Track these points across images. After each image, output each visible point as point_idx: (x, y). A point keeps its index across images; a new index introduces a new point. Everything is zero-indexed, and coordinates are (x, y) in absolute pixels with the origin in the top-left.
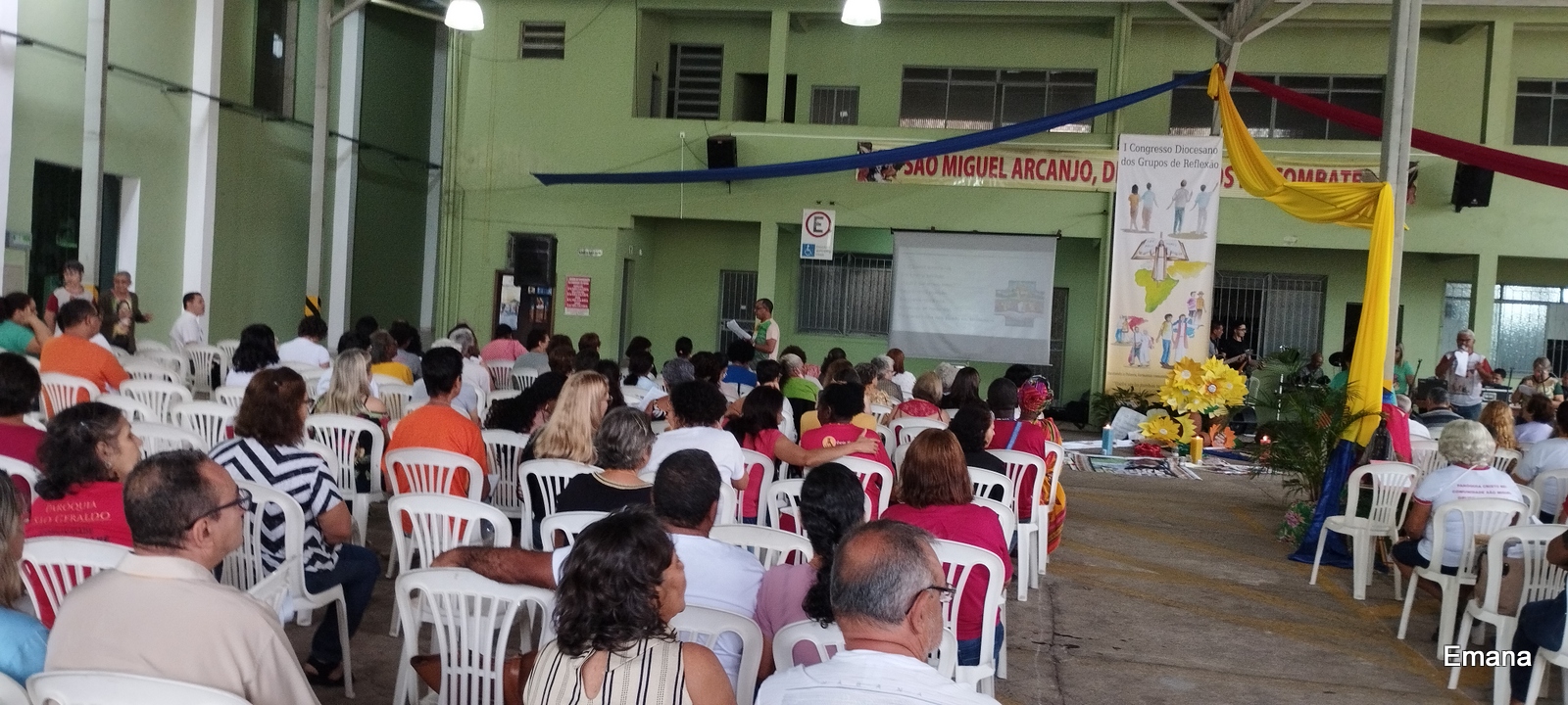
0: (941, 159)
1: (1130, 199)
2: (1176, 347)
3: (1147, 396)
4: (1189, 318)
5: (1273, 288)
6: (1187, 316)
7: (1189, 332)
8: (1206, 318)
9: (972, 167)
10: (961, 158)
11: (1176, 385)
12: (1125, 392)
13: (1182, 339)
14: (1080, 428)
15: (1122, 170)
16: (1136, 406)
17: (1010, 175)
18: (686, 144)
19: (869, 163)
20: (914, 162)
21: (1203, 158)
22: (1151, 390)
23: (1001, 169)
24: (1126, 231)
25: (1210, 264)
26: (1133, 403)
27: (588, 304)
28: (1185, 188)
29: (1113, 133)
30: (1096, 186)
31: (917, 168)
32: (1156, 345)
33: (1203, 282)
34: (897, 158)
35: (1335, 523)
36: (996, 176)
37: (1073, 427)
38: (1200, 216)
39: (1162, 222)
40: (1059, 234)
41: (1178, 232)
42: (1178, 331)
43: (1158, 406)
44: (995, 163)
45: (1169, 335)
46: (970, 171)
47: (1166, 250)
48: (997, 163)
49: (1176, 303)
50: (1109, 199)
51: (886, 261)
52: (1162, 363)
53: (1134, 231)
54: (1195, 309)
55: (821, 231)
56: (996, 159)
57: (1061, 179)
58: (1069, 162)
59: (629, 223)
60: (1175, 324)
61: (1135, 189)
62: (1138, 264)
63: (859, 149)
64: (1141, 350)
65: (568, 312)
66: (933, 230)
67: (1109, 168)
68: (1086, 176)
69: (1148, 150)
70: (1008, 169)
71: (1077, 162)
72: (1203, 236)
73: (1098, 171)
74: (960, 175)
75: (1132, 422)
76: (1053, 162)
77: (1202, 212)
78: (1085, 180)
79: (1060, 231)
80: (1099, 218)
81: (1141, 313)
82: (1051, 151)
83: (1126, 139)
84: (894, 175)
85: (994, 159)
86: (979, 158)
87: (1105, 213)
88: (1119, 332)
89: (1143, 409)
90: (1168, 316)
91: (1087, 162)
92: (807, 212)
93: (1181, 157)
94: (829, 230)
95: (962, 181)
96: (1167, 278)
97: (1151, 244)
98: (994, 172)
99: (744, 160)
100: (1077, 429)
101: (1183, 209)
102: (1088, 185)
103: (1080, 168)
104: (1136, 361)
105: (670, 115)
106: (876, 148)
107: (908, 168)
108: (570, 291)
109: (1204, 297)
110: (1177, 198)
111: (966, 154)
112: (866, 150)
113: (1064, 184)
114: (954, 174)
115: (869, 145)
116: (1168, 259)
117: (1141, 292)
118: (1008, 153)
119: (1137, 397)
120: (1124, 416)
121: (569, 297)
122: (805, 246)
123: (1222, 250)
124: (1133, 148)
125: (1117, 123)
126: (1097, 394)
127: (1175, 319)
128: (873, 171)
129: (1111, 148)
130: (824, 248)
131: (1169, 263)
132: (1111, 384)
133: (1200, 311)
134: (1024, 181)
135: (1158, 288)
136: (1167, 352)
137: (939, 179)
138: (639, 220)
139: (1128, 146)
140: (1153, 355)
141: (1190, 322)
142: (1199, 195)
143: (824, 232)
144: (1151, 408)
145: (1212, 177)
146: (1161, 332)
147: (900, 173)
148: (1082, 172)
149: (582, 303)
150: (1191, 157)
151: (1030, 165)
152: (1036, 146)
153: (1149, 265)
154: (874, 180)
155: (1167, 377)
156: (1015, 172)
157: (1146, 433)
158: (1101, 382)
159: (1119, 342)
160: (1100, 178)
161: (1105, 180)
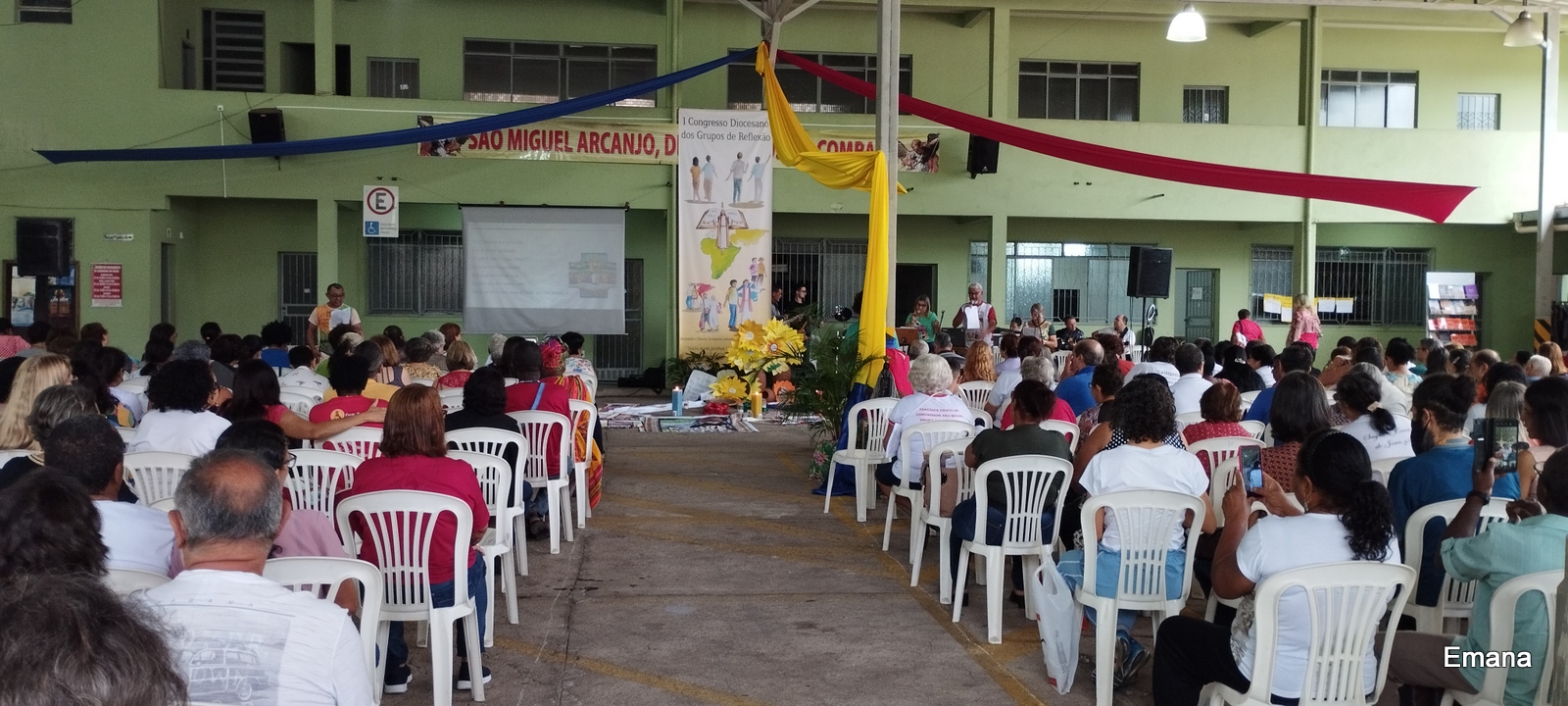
0: (505, 132)
1: (692, 171)
2: (742, 311)
3: (718, 358)
4: (752, 283)
5: (828, 251)
6: (750, 281)
7: (752, 296)
8: (766, 283)
9: (538, 141)
10: (526, 131)
11: (740, 347)
12: (698, 356)
13: (746, 303)
14: (658, 393)
15: (682, 143)
16: (707, 368)
17: (575, 148)
18: (225, 118)
19: (430, 137)
20: (478, 136)
21: (756, 131)
22: (720, 353)
23: (567, 143)
24: (690, 201)
25: (767, 231)
26: (705, 365)
27: (120, 294)
28: (742, 159)
29: (672, 108)
30: (658, 160)
31: (482, 143)
32: (723, 309)
33: (761, 248)
34: (461, 132)
35: (842, 457)
36: (561, 150)
37: (651, 392)
38: (756, 187)
39: (723, 192)
40: (626, 207)
41: (737, 202)
42: (742, 295)
43: (727, 367)
44: (560, 137)
45: (735, 300)
46: (535, 145)
47: (727, 219)
48: (562, 137)
49: (740, 270)
50: (672, 171)
51: (456, 237)
52: (730, 327)
53: (697, 202)
54: (757, 274)
55: (384, 208)
56: (560, 133)
57: (625, 152)
58: (632, 135)
59: (163, 204)
60: (739, 289)
61: (695, 161)
62: (703, 234)
63: (419, 123)
64: (710, 315)
65: (96, 303)
66: (502, 205)
67: (670, 141)
68: (649, 149)
69: (706, 123)
70: (574, 142)
71: (640, 136)
72: (759, 205)
73: (660, 145)
74: (526, 149)
75: (704, 383)
76: (616, 135)
77: (758, 183)
78: (649, 153)
79: (627, 203)
80: (663, 191)
81: (708, 280)
82: (613, 125)
83: (684, 113)
84: (458, 150)
85: (559, 133)
86: (544, 132)
87: (669, 185)
88: (689, 299)
89: (713, 372)
90: (732, 282)
91: (649, 136)
92: (367, 189)
93: (736, 130)
94: (392, 207)
95: (528, 155)
96: (730, 246)
97: (713, 214)
98: (560, 145)
99: (293, 134)
100: (655, 394)
101: (741, 180)
102: (651, 159)
103: (643, 141)
104: (706, 326)
105: (207, 86)
106: (437, 122)
107: (472, 143)
108: (97, 281)
109: (764, 262)
110: (734, 170)
111: (530, 127)
112: (427, 124)
113: (629, 157)
114: (520, 149)
115: (429, 119)
116: (730, 228)
117: (708, 259)
118: (572, 126)
119: (709, 360)
120: (697, 378)
121: (96, 287)
122: (368, 223)
123: (779, 219)
124: (692, 121)
125: (675, 97)
126: (671, 360)
127: (739, 285)
128: (436, 146)
129: (671, 122)
130: (389, 226)
131: (731, 232)
132: (684, 349)
133: (761, 275)
134: (589, 155)
135: (724, 256)
136: (733, 317)
137: (504, 153)
138: (176, 201)
139: (687, 121)
140: (721, 320)
141: (753, 286)
142: (755, 167)
143: (388, 209)
144: (722, 369)
145: (764, 149)
146: (728, 298)
147: (465, 147)
148: (645, 146)
149: (113, 293)
150: (745, 131)
151: (595, 139)
152: (599, 119)
153: (713, 234)
154: (437, 154)
155: (733, 339)
156: (580, 146)
157: (716, 394)
158: (675, 351)
159: (690, 309)
160: (662, 151)
161: (668, 153)
